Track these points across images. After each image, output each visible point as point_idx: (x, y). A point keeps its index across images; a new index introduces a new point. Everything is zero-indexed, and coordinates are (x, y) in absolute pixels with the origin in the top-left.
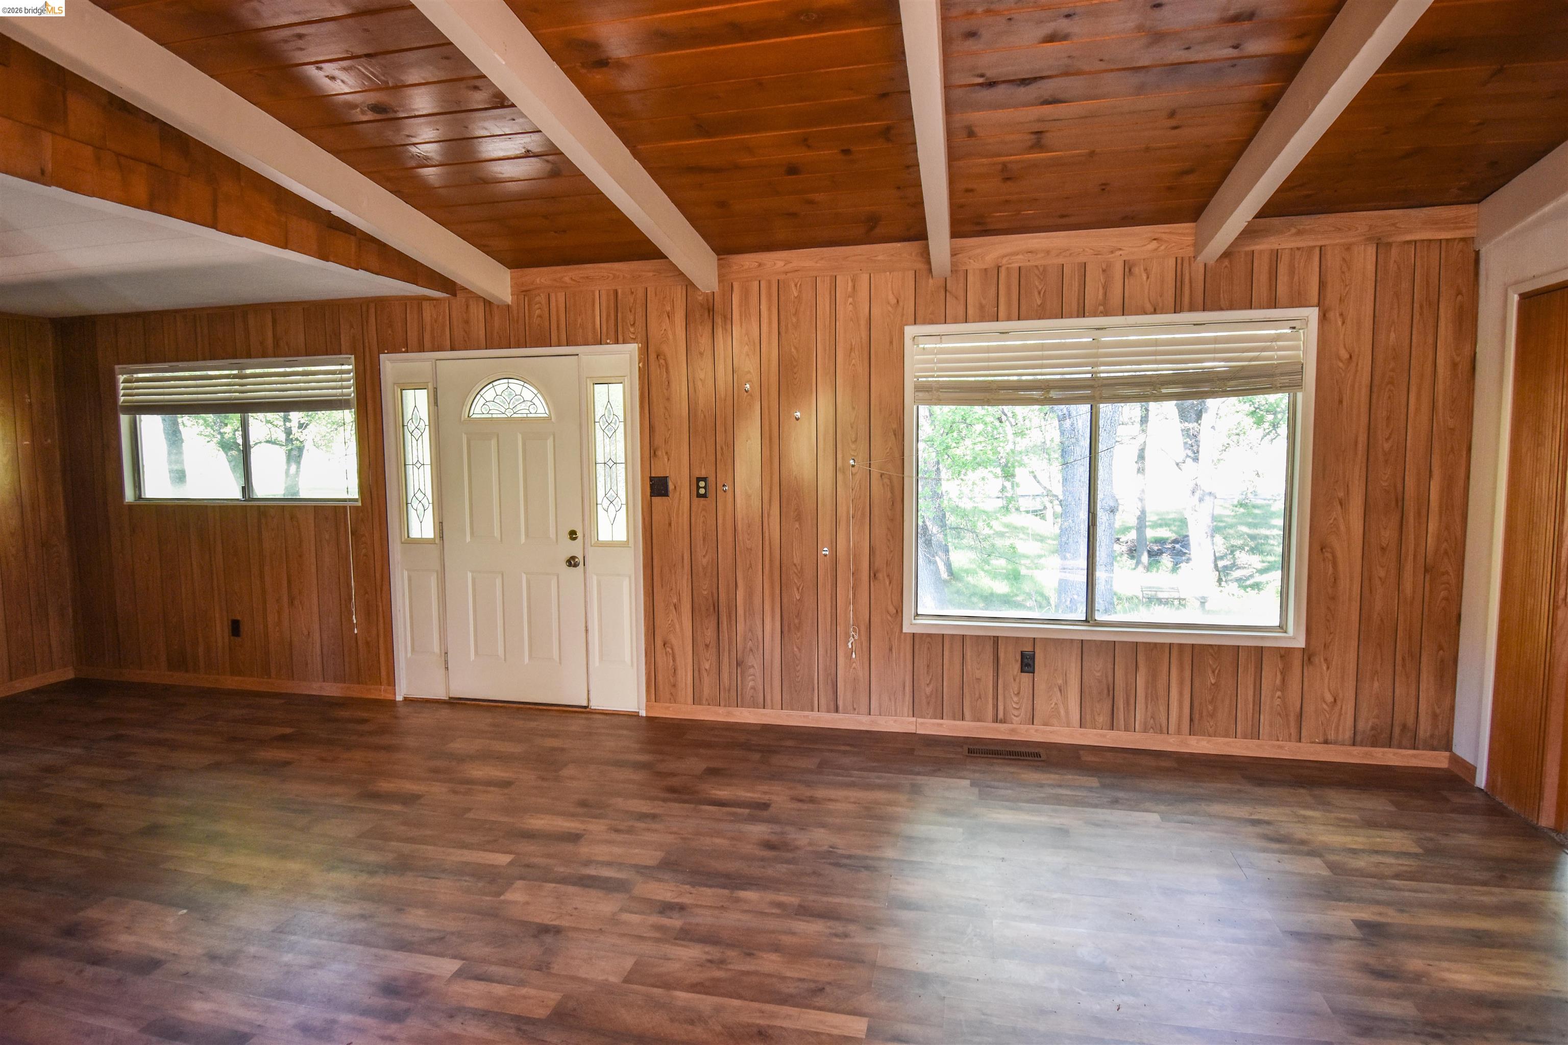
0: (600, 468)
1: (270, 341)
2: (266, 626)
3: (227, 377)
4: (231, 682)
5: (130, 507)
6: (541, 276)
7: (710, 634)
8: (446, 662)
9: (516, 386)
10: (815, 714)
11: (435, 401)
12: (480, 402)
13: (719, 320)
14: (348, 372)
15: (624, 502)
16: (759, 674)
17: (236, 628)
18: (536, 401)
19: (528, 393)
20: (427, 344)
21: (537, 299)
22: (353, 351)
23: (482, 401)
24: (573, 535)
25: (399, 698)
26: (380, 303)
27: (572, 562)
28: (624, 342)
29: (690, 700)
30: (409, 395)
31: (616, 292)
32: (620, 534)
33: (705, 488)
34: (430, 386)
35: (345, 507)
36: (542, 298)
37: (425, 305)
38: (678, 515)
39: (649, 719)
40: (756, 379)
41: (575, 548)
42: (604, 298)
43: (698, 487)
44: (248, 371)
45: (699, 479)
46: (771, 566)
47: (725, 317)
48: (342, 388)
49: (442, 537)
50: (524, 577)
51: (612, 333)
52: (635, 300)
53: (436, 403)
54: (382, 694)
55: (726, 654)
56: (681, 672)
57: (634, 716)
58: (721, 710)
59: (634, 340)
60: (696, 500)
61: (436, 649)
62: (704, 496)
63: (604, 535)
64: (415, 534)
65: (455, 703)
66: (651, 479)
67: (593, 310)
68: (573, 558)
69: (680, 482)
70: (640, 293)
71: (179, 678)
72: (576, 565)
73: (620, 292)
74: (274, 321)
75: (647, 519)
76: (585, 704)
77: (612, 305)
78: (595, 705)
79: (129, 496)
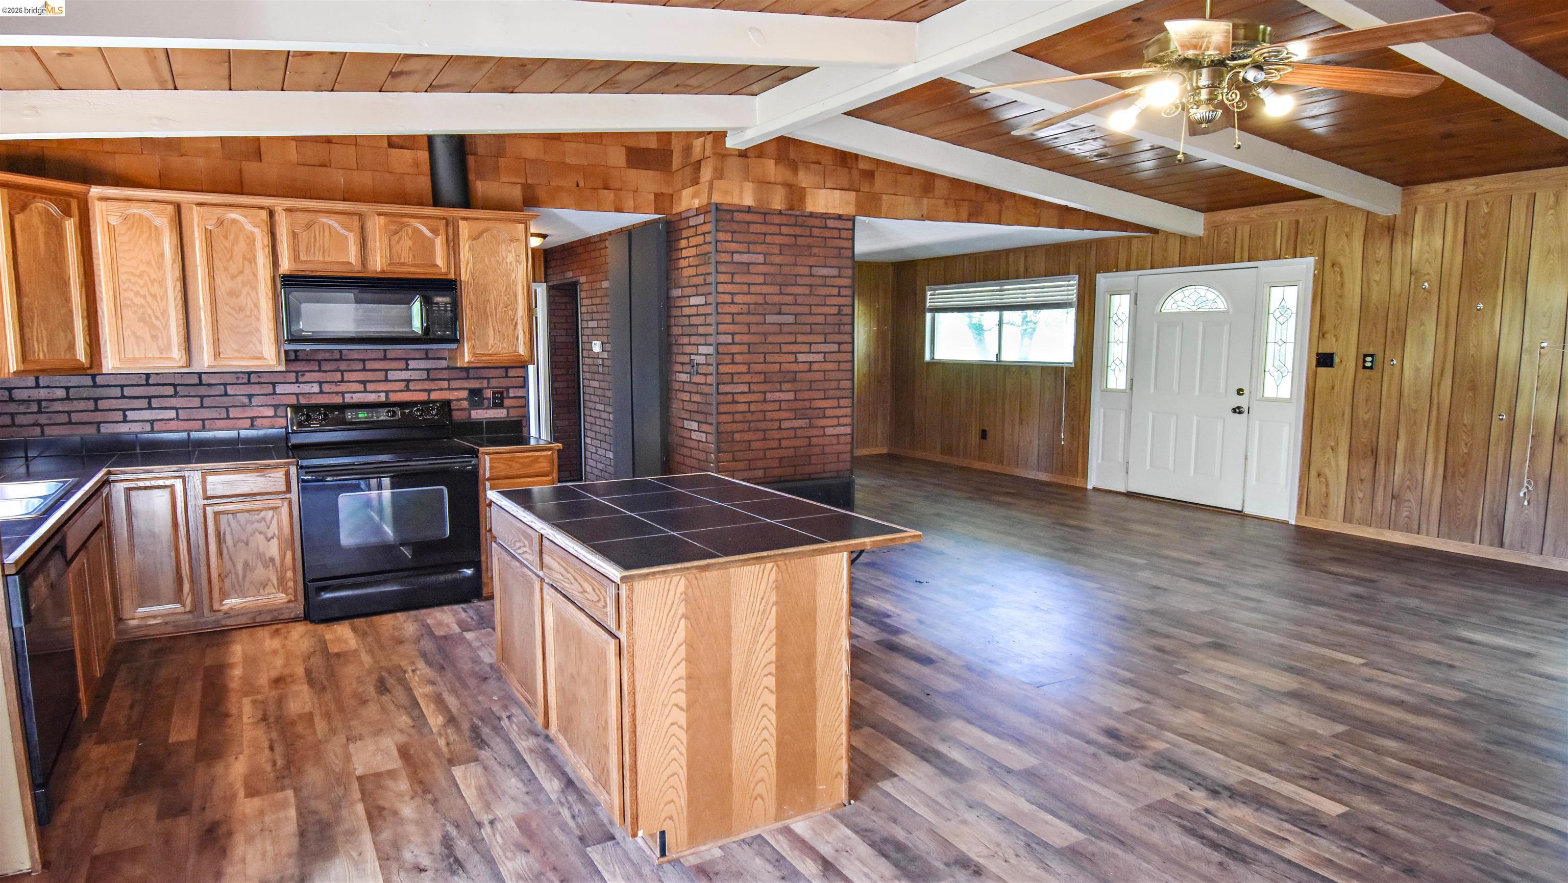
0: (1270, 347)
1: (1022, 269)
2: (1003, 437)
3: (993, 291)
4: (978, 465)
5: (928, 363)
6: (1230, 216)
7: (1366, 472)
8: (1127, 469)
9: (1202, 290)
10: (1476, 545)
11: (1135, 301)
12: (1170, 301)
13: (1399, 237)
14: (1073, 285)
15: (1291, 370)
16: (1414, 506)
17: (984, 434)
18: (1218, 300)
19: (1211, 295)
20: (1133, 265)
21: (1226, 231)
22: (1078, 273)
23: (1173, 301)
24: (1240, 392)
25: (1090, 487)
26: (1100, 242)
27: (1237, 410)
28: (1301, 256)
29: (1340, 518)
30: (1115, 299)
31: (1298, 222)
32: (1285, 392)
33: (1372, 362)
34: (1133, 293)
35: (1062, 368)
36: (1230, 231)
37: (1134, 242)
38: (1341, 381)
39: (1296, 526)
40: (1434, 277)
41: (1241, 401)
42: (1286, 226)
43: (1365, 361)
44: (1006, 287)
45: (1365, 356)
46: (1438, 423)
47: (1405, 234)
48: (1068, 295)
49: (1131, 389)
50: (1195, 418)
51: (1291, 251)
52: (1315, 227)
53: (1136, 303)
54: (1078, 483)
55: (1381, 488)
56: (1333, 499)
57: (1286, 523)
58: (1371, 530)
59: (1311, 255)
60: (1361, 370)
61: (1120, 458)
62: (1371, 368)
63: (1270, 391)
64: (1111, 385)
65: (1130, 495)
66: (1318, 354)
67: (1275, 236)
68: (1239, 408)
69: (1346, 357)
70: (1321, 221)
71: (947, 459)
72: (1240, 413)
73: (1301, 220)
74: (1026, 257)
75: (1311, 383)
76: (1240, 509)
77: (1293, 231)
78: (1247, 511)
79: (927, 358)
